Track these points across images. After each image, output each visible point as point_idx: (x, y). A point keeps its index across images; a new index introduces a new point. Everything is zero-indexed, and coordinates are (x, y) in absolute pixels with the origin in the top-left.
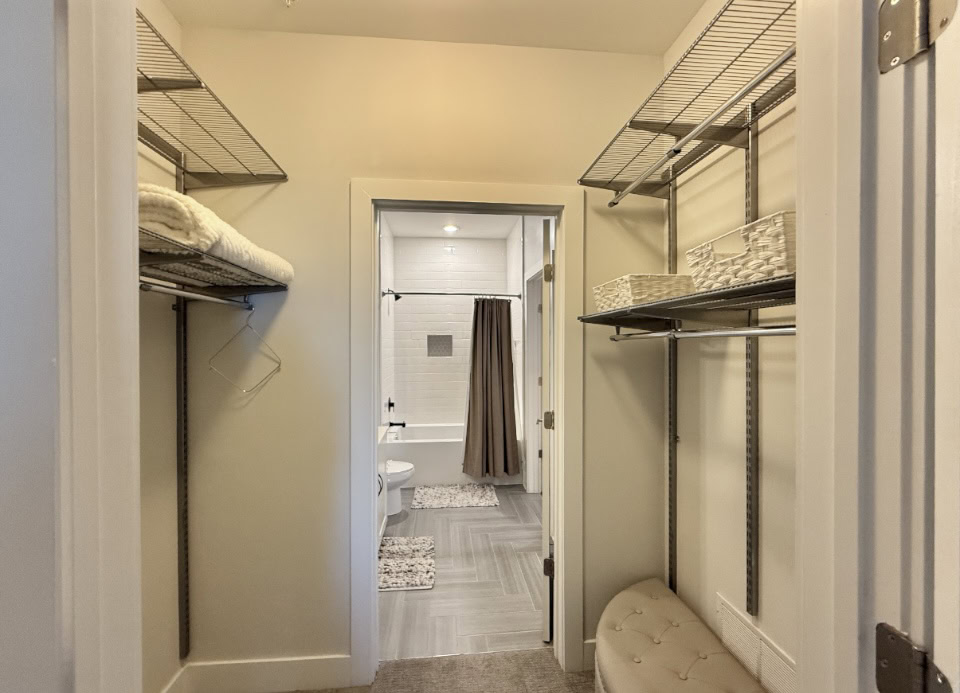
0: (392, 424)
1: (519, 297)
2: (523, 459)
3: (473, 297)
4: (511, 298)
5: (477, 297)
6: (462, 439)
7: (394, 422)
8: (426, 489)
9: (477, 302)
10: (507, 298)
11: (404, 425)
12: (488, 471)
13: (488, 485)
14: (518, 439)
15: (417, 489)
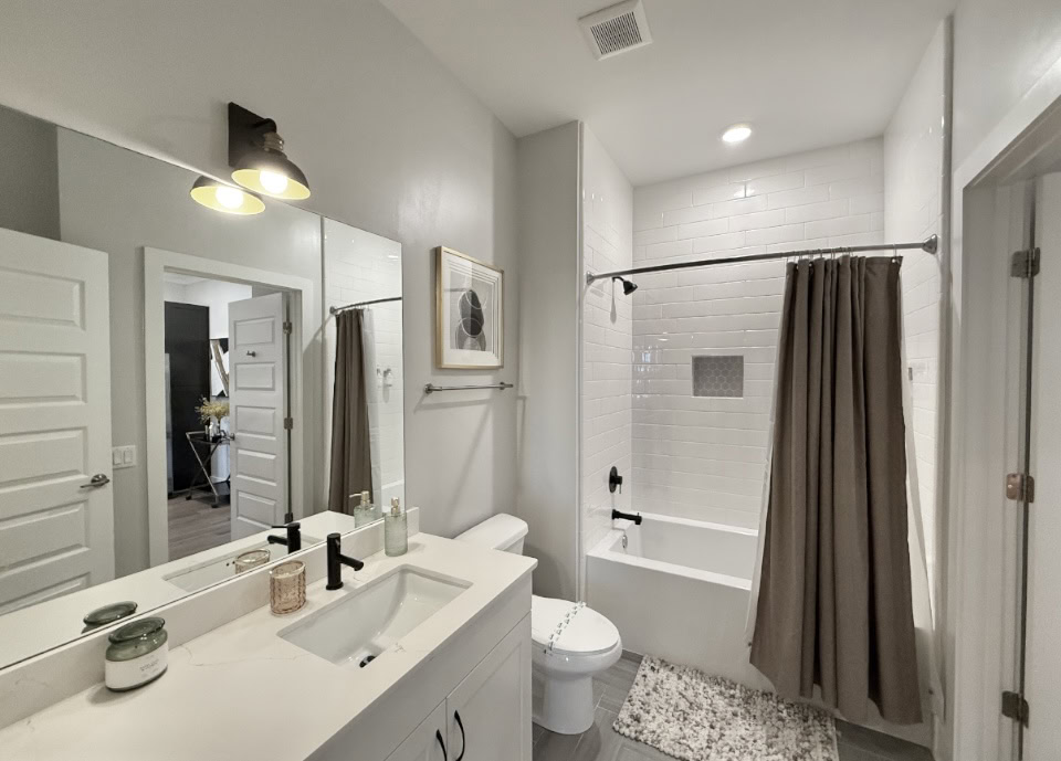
0: (616, 515)
1: (930, 246)
2: (935, 685)
3: (784, 261)
4: (900, 252)
5: (795, 260)
6: (748, 583)
7: (622, 511)
8: (663, 674)
9: (794, 271)
10: (889, 253)
11: (638, 520)
12: (817, 678)
13: (820, 716)
14: (917, 624)
15: (645, 668)
